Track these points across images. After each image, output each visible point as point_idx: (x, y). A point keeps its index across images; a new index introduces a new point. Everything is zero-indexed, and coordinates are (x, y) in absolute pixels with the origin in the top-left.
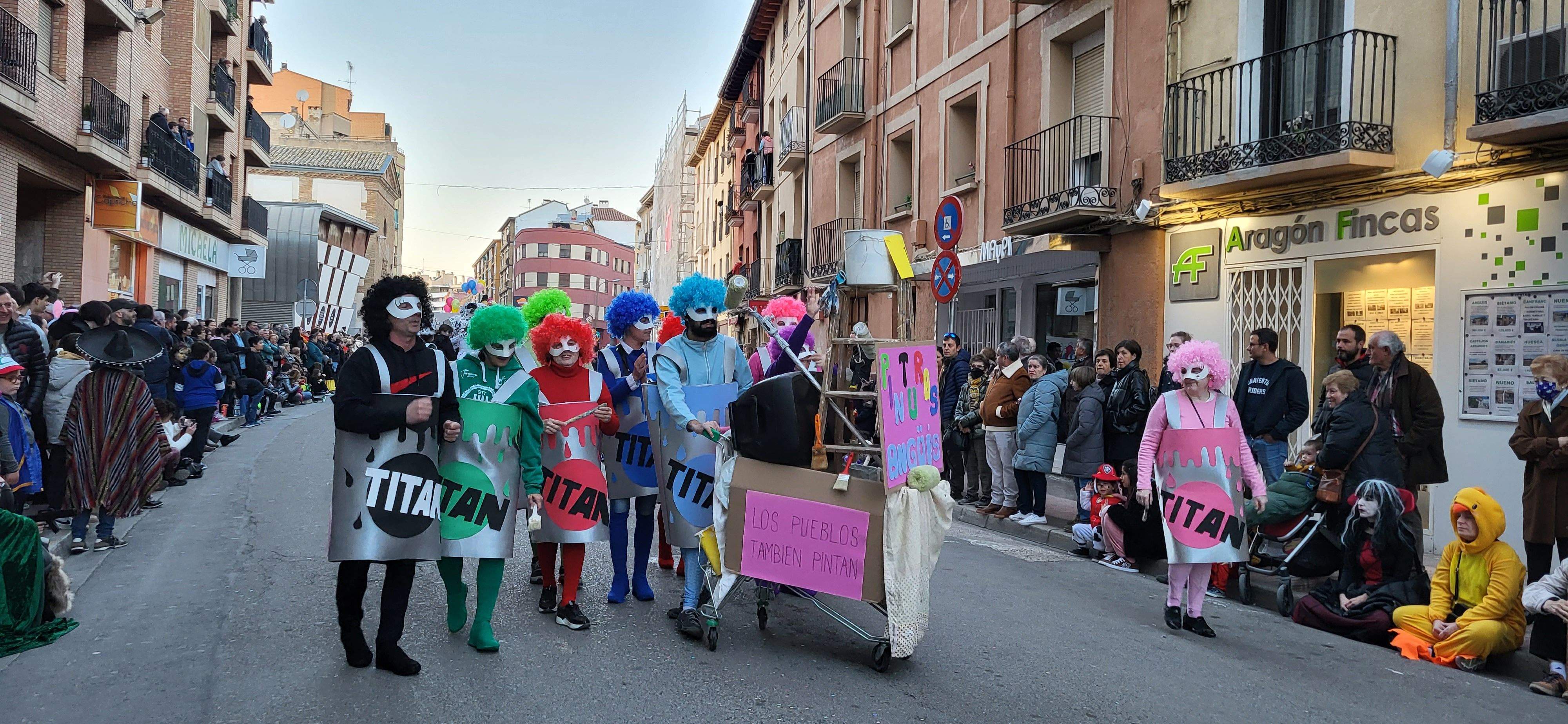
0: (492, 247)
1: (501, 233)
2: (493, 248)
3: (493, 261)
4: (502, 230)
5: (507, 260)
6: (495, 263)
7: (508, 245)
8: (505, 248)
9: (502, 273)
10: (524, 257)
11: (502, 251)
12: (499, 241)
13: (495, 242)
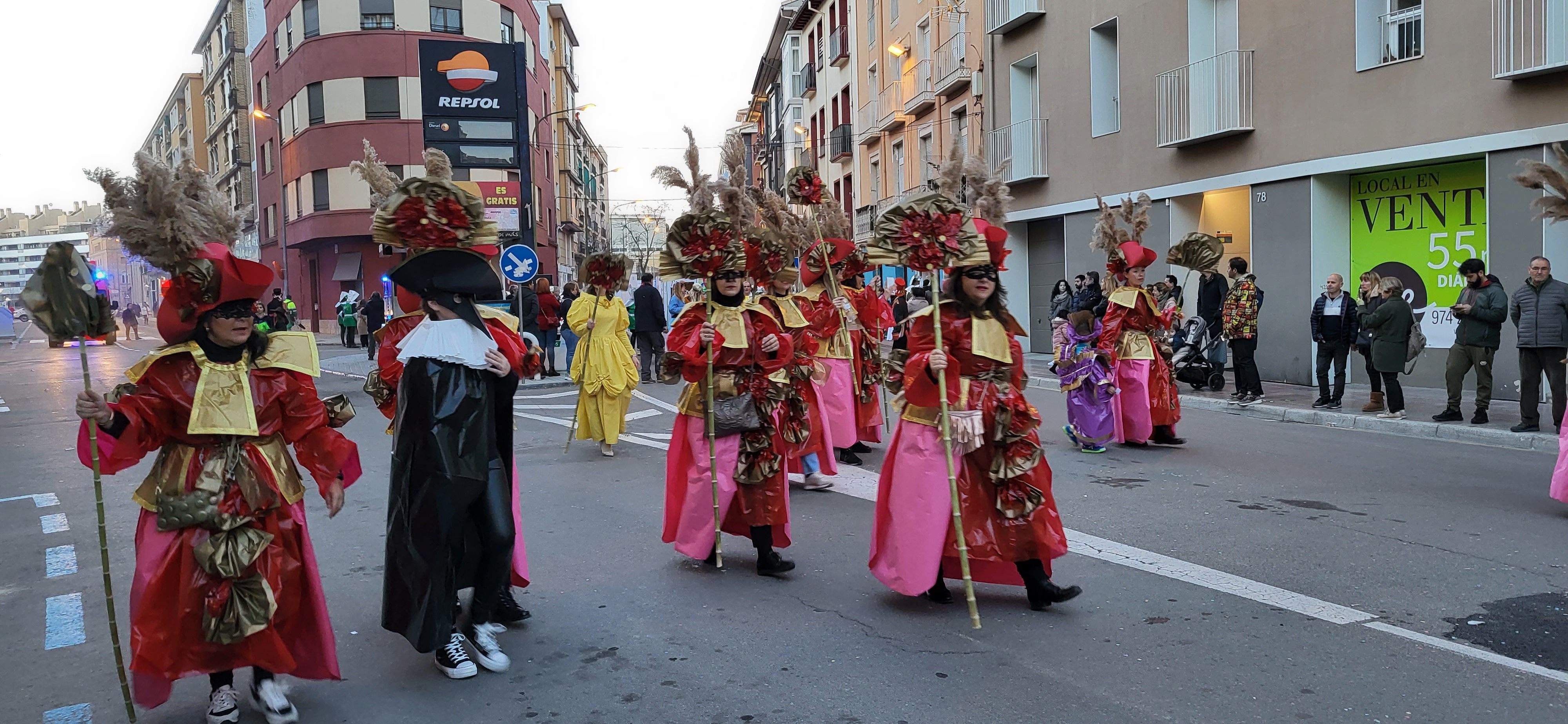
0: (178, 99)
1: (200, 57)
2: (182, 101)
3: (182, 126)
4: (203, 45)
5: (233, 96)
6: (190, 126)
7: (230, 61)
8: (220, 73)
9: (213, 139)
10: (312, 37)
11: (211, 88)
12: (199, 77)
13: (186, 79)
